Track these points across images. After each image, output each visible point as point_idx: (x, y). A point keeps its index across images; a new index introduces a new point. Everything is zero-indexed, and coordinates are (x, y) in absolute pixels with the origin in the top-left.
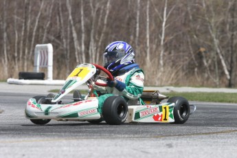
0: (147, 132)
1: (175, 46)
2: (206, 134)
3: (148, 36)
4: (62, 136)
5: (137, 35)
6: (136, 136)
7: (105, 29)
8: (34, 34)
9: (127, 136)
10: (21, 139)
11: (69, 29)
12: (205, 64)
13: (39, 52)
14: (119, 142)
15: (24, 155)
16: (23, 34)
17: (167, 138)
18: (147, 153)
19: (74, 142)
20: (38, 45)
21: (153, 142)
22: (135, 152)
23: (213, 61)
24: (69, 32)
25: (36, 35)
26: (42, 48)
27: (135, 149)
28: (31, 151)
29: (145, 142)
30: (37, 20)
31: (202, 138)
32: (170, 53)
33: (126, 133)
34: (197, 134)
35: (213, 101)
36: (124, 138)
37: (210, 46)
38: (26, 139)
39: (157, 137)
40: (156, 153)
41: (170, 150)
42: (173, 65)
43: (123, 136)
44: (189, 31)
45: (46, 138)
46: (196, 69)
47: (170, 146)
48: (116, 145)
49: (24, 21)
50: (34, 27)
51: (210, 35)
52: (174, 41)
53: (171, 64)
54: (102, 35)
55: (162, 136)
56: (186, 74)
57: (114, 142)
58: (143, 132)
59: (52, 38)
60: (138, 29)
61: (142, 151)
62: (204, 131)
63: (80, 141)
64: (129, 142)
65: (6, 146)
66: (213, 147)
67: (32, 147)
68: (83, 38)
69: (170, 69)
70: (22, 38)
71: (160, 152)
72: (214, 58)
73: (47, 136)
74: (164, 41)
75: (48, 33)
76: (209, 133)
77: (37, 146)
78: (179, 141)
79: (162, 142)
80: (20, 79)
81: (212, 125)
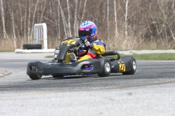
0: (114, 84)
1: (136, 21)
2: (157, 84)
3: (115, 15)
4: (52, 90)
5: (108, 14)
6: (106, 88)
7: (84, 11)
8: (34, 16)
9: (99, 88)
10: (22, 94)
11: (59, 11)
12: (158, 32)
13: (37, 29)
14: (93, 93)
15: (22, 106)
16: (26, 16)
17: (129, 88)
18: (114, 100)
19: (60, 94)
20: (36, 25)
21: (118, 92)
22: (104, 99)
23: (163, 30)
24: (59, 14)
25: (35, 17)
26: (39, 27)
27: (104, 98)
28: (28, 102)
29: (112, 92)
30: (36, 6)
31: (154, 87)
32: (132, 26)
33: (99, 86)
34: (151, 84)
35: (164, 60)
36: (97, 89)
37: (161, 20)
38: (25, 93)
39: (121, 88)
40: (120, 100)
41: (130, 97)
42: (135, 34)
43: (96, 88)
44: (145, 10)
45: (40, 92)
46: (152, 37)
47: (130, 94)
48: (91, 96)
49: (26, 7)
50: (34, 11)
51: (161, 12)
52: (135, 17)
53: (133, 34)
54: (83, 15)
55: (125, 87)
56: (145, 41)
57: (90, 93)
58: (111, 85)
59: (47, 19)
60: (108, 10)
61: (110, 99)
62: (155, 82)
63: (65, 94)
64: (100, 92)
65: (10, 99)
66: (162, 94)
67: (29, 99)
68: (69, 18)
69: (132, 37)
70: (25, 20)
71: (123, 99)
72: (164, 28)
73: (41, 90)
74: (127, 17)
75: (44, 15)
76: (160, 83)
77: (33, 99)
78: (137, 90)
79: (125, 91)
80: (24, 49)
81: (162, 77)
